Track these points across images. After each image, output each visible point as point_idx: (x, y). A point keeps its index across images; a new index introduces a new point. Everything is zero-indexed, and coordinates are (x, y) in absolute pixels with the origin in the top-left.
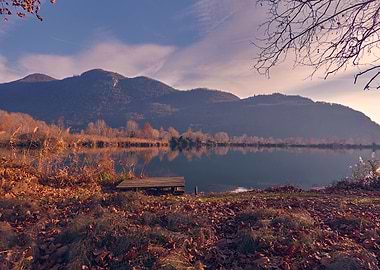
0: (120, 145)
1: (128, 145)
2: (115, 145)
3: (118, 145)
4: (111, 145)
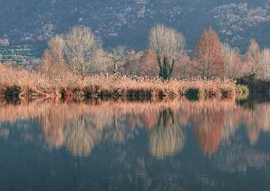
0: (69, 96)
2: (52, 96)
3: (60, 96)
4: (40, 96)
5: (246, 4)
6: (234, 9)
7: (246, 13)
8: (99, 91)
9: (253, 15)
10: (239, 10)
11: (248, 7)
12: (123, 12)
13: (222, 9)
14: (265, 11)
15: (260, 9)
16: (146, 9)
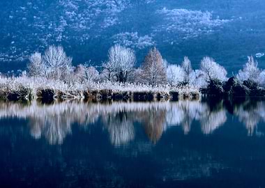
0: (90, 97)
1: (106, 97)
2: (78, 97)
3: (84, 97)
4: (70, 97)
5: (136, 33)
6: (128, 36)
7: (137, 40)
8: (112, 94)
9: (143, 41)
10: (132, 37)
11: (139, 35)
12: (45, 38)
13: (119, 36)
14: (151, 38)
15: (147, 37)
16: (62, 35)
